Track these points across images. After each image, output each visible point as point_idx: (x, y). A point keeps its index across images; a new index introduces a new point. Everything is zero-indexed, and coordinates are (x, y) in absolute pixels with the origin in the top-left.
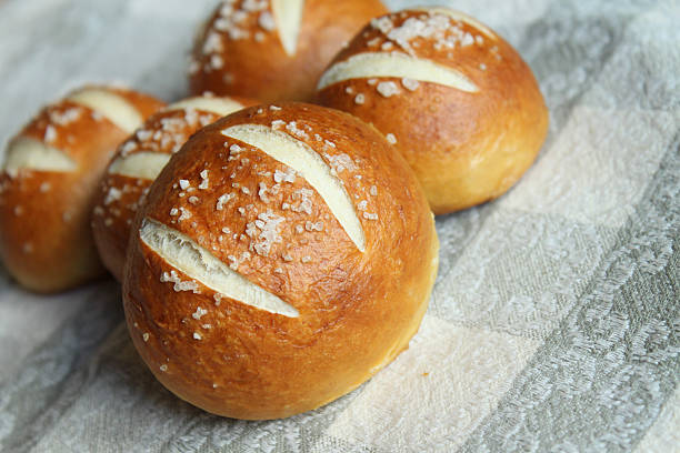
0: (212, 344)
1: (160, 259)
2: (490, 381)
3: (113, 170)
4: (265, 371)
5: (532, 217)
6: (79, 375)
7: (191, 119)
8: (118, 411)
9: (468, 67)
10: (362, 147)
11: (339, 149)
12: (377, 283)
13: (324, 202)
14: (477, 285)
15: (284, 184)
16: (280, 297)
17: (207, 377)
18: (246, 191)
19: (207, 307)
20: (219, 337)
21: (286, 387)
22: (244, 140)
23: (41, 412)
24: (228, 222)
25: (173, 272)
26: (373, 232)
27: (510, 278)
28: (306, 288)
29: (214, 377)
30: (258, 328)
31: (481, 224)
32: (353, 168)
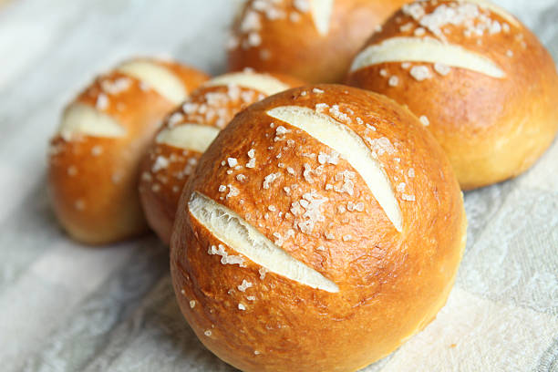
0: (255, 315)
1: (208, 233)
2: (517, 356)
3: (161, 139)
4: (304, 341)
5: (553, 196)
6: (124, 326)
7: (234, 94)
8: (162, 364)
9: (495, 54)
10: (400, 130)
11: (379, 133)
12: (412, 261)
13: (365, 184)
14: (501, 259)
15: (327, 165)
16: (322, 273)
17: (248, 344)
18: (291, 171)
19: (252, 281)
20: (263, 308)
21: (324, 356)
22: (289, 122)
23: (90, 360)
24: (274, 200)
25: (220, 246)
26: (410, 214)
27: (532, 256)
28: (346, 265)
29: (256, 344)
30: (299, 301)
31: (503, 200)
32: (392, 151)
